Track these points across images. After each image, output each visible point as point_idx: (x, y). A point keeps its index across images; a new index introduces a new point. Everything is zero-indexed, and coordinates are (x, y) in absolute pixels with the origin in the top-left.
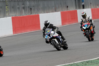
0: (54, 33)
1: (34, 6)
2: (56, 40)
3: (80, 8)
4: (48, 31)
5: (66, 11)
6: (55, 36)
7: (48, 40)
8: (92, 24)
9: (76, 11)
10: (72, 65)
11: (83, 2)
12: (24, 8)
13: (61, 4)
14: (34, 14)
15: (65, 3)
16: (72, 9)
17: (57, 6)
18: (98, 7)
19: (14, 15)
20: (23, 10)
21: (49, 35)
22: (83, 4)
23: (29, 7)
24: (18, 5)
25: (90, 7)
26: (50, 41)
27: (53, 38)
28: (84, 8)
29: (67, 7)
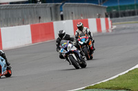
0: (72, 47)
2: (73, 55)
3: (57, 19)
4: (64, 43)
5: (38, 23)
6: (72, 49)
7: (64, 55)
8: (91, 38)
11: (61, 11)
13: (30, 14)
15: (37, 12)
16: (46, 21)
18: (82, 18)
21: (66, 49)
25: (71, 17)
26: (66, 56)
27: (71, 52)
29: (40, 18)
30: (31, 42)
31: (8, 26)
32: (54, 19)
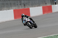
0: (28, 19)
1: (26, 3)
2: (29, 23)
5: (45, 6)
9: (51, 6)
10: (49, 37)
11: (55, 1)
12: (20, 4)
14: (27, 8)
16: (49, 5)
17: (40, 3)
19: (15, 8)
20: (20, 6)
21: (25, 21)
22: (55, 2)
23: (23, 4)
24: (17, 2)
26: (26, 24)
28: (56, 4)
30: (42, 14)
31: (32, 7)
32: (52, 4)
